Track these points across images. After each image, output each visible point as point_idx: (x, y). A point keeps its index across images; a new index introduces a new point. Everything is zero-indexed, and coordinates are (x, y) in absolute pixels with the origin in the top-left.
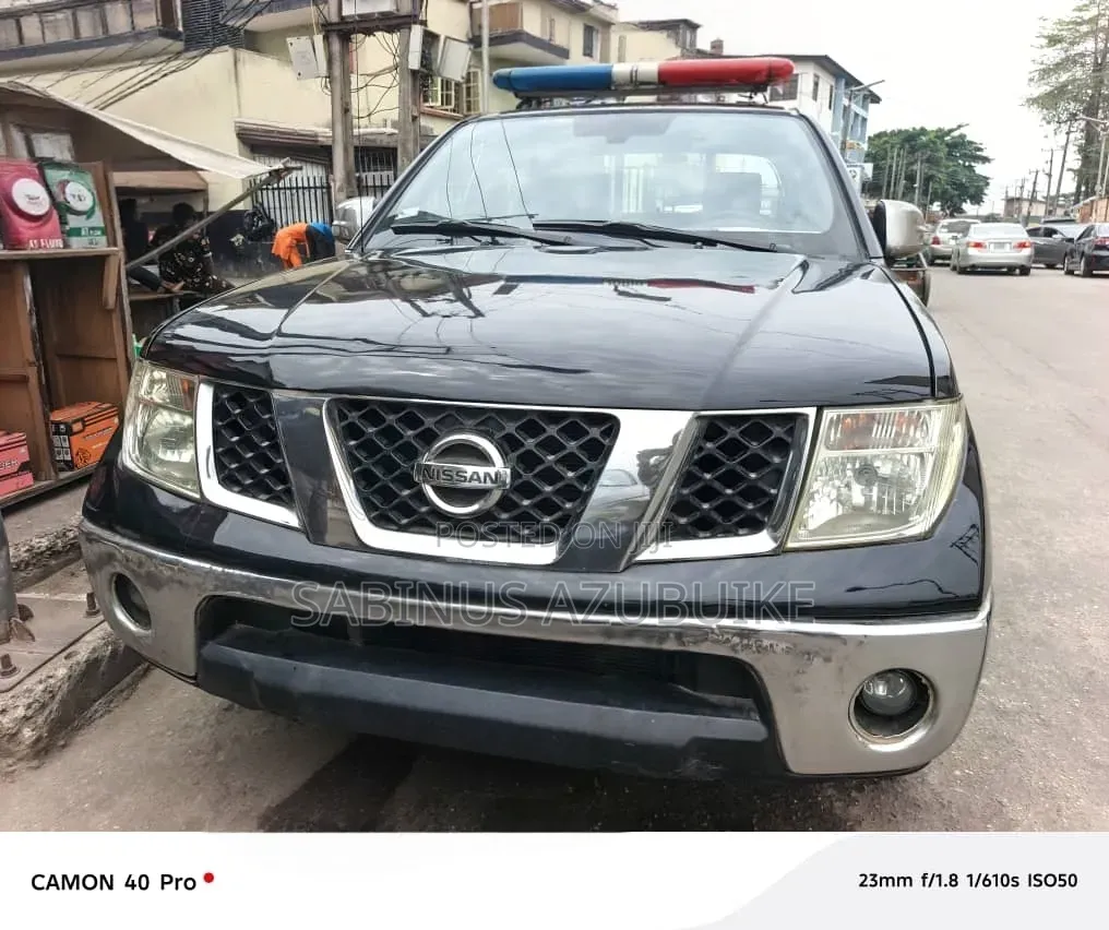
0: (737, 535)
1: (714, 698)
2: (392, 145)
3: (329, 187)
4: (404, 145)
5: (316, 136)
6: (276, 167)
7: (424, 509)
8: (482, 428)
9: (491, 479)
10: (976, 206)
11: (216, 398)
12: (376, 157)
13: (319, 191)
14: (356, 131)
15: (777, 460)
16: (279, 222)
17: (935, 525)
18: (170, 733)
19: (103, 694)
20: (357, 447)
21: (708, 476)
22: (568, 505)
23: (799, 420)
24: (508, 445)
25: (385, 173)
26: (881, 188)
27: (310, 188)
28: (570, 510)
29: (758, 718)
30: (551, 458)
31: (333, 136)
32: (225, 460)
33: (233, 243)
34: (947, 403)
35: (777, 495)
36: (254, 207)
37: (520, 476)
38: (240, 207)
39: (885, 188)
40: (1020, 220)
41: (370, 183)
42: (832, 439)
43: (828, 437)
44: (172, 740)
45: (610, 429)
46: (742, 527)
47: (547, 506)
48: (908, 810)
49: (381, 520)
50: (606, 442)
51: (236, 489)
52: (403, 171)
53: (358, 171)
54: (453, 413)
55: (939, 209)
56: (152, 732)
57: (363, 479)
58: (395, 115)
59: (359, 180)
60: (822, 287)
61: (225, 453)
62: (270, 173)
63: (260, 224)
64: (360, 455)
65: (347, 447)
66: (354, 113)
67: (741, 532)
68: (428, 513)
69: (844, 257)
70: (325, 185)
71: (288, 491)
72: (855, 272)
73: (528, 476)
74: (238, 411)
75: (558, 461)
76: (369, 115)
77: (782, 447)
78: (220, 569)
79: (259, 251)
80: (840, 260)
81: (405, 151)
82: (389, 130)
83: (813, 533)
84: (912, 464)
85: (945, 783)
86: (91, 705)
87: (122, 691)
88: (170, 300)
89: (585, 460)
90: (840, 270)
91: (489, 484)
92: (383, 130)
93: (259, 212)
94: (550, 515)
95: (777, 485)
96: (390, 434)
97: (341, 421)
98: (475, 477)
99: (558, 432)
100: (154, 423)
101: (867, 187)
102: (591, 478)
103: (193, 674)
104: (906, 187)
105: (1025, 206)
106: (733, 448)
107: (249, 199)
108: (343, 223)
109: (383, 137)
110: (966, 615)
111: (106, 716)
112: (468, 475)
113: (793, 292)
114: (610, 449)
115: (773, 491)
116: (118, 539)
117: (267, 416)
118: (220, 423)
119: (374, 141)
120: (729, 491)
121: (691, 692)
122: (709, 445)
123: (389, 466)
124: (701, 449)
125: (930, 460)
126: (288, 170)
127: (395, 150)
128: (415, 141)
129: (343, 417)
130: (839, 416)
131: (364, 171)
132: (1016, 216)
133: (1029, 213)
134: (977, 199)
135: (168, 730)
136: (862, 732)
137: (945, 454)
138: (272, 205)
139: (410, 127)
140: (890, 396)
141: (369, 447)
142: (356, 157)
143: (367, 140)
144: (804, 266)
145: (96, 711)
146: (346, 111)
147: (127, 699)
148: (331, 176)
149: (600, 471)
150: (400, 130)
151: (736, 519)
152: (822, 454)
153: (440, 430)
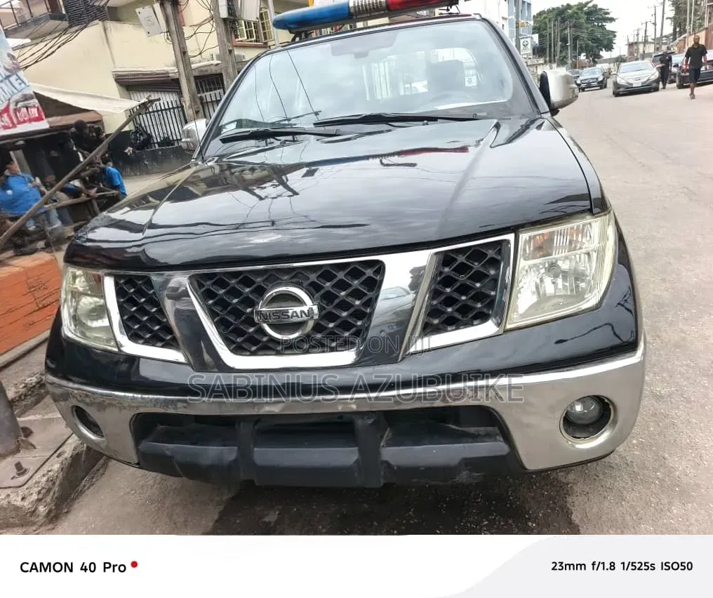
0: (473, 325)
1: (472, 430)
2: (218, 72)
3: (182, 107)
4: (226, 71)
5: (167, 73)
6: (143, 101)
7: (265, 339)
8: (294, 280)
9: (305, 314)
10: (609, 52)
11: (116, 284)
12: (210, 81)
13: (176, 110)
14: (194, 66)
15: (492, 272)
16: (153, 134)
17: (602, 299)
18: (133, 492)
19: (87, 475)
20: (214, 304)
21: (448, 290)
22: (359, 323)
23: (504, 244)
24: (313, 289)
25: (217, 92)
26: (545, 49)
27: (169, 109)
28: (361, 326)
29: (502, 439)
30: (343, 293)
31: (178, 72)
32: (130, 324)
33: (126, 153)
34: (600, 216)
35: (496, 295)
36: (136, 127)
37: (324, 308)
38: (126, 129)
39: (548, 51)
40: (639, 56)
41: (209, 100)
42: (528, 252)
43: (525, 250)
44: (135, 497)
45: (380, 268)
46: (475, 319)
47: (346, 326)
48: (606, 471)
49: (238, 349)
50: (378, 278)
51: (141, 341)
52: (228, 88)
53: (199, 93)
54: (274, 273)
55: (585, 57)
56: (122, 494)
57: (221, 325)
58: (217, 51)
59: (201, 99)
60: (510, 140)
61: (129, 319)
62: (139, 106)
63: (142, 138)
64: (217, 309)
65: (207, 306)
66: (190, 54)
67: (475, 323)
68: (268, 341)
69: (523, 116)
70: (179, 105)
71: (174, 339)
72: (531, 126)
73: (329, 308)
74: (132, 290)
75: (348, 295)
76: (200, 54)
77: (494, 263)
78: (139, 396)
79: (144, 157)
80: (521, 118)
81: (228, 74)
82: (215, 62)
83: (523, 316)
84: (582, 260)
85: (627, 449)
86: (81, 483)
87: (99, 470)
88: (90, 201)
89: (366, 292)
90: (522, 126)
91: (305, 318)
92: (212, 62)
93: (140, 130)
94: (348, 330)
95: (494, 289)
96: (234, 292)
97: (200, 289)
98: (295, 314)
99: (345, 276)
100: (81, 303)
101: (536, 51)
102: (371, 303)
103: (136, 462)
104: (562, 47)
105: (641, 47)
106: (462, 269)
107: (131, 123)
108: (188, 140)
109: (213, 67)
110: (628, 355)
111: (92, 488)
112: (290, 314)
113: (491, 147)
114: (381, 282)
115: (493, 293)
116: (71, 385)
117: (151, 292)
118: (122, 300)
119: (207, 71)
120: (464, 298)
121: (457, 428)
122: (447, 269)
123: (237, 313)
124: (441, 273)
125: (594, 255)
126: (151, 102)
127: (221, 75)
128: (234, 67)
129: (201, 286)
130: (530, 237)
131: (203, 92)
132: (636, 55)
133: (644, 51)
134: (609, 47)
135: (132, 490)
136: (570, 438)
137: (604, 250)
138: (147, 124)
139: (228, 57)
140: (564, 210)
141: (222, 303)
142: (196, 84)
143: (201, 71)
144: (497, 126)
145: (84, 486)
146: (184, 53)
147: (104, 474)
148: (182, 99)
149: (377, 297)
150: (222, 61)
151: (471, 316)
152: (522, 264)
153: (267, 286)
